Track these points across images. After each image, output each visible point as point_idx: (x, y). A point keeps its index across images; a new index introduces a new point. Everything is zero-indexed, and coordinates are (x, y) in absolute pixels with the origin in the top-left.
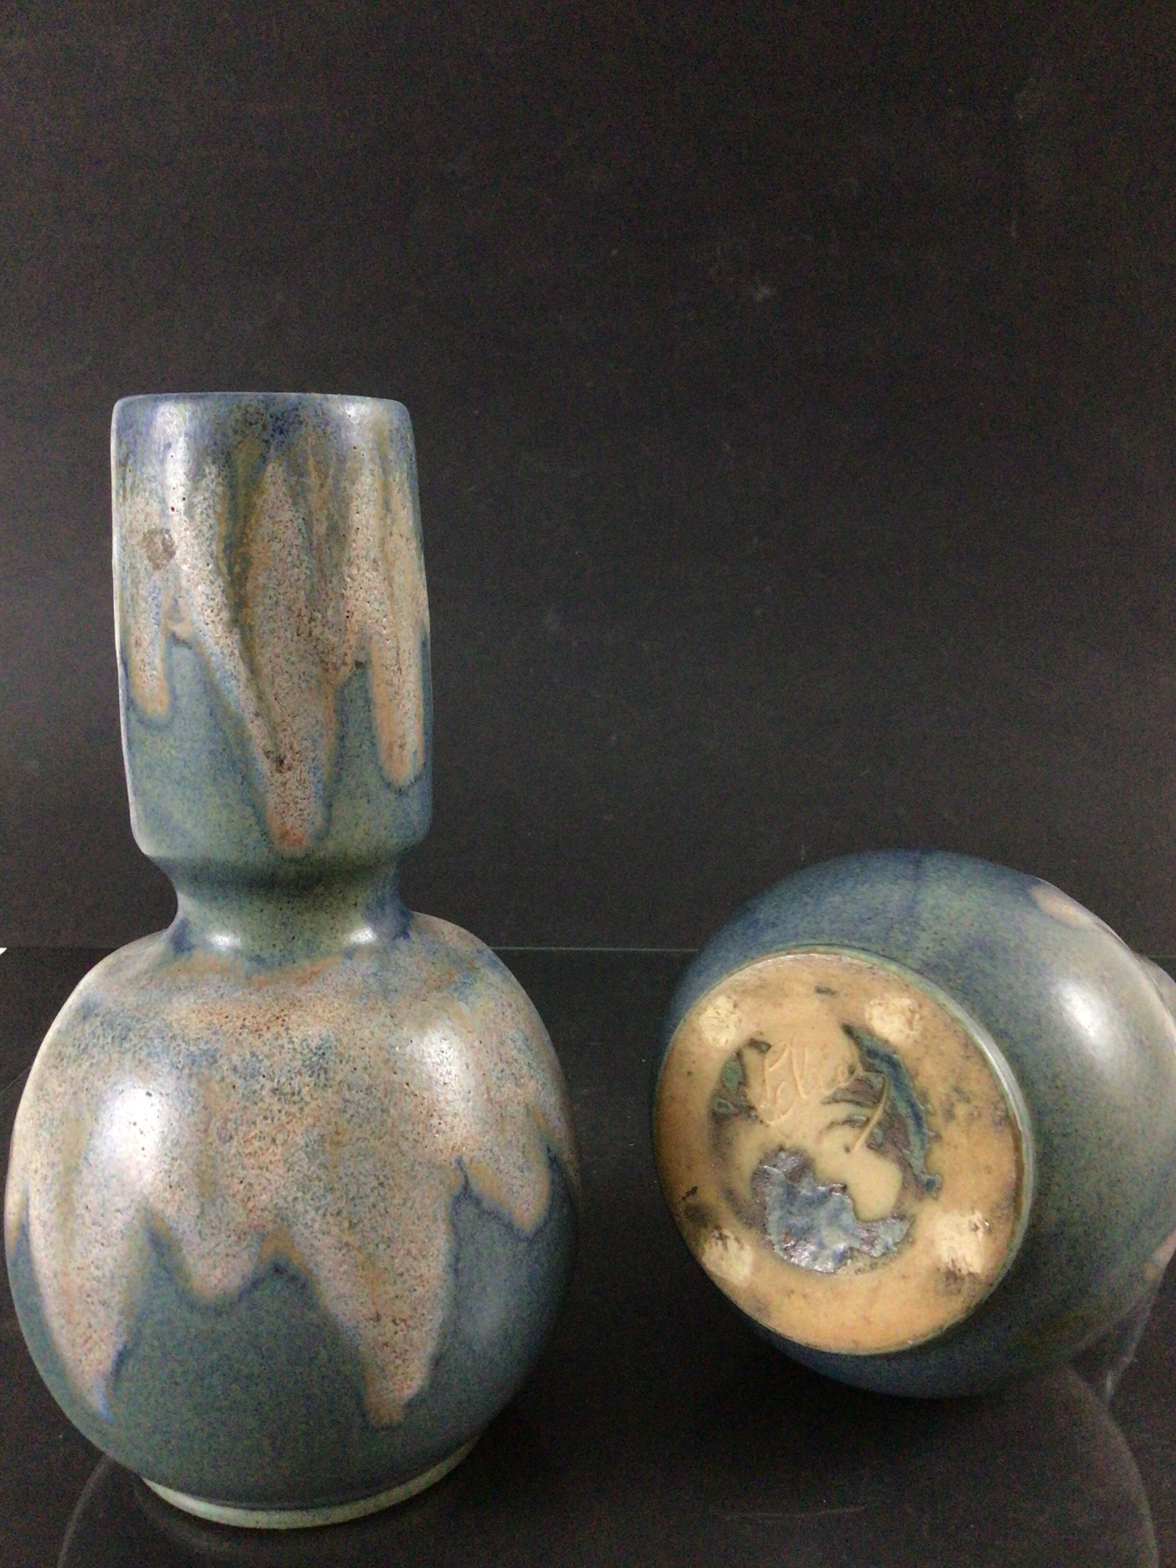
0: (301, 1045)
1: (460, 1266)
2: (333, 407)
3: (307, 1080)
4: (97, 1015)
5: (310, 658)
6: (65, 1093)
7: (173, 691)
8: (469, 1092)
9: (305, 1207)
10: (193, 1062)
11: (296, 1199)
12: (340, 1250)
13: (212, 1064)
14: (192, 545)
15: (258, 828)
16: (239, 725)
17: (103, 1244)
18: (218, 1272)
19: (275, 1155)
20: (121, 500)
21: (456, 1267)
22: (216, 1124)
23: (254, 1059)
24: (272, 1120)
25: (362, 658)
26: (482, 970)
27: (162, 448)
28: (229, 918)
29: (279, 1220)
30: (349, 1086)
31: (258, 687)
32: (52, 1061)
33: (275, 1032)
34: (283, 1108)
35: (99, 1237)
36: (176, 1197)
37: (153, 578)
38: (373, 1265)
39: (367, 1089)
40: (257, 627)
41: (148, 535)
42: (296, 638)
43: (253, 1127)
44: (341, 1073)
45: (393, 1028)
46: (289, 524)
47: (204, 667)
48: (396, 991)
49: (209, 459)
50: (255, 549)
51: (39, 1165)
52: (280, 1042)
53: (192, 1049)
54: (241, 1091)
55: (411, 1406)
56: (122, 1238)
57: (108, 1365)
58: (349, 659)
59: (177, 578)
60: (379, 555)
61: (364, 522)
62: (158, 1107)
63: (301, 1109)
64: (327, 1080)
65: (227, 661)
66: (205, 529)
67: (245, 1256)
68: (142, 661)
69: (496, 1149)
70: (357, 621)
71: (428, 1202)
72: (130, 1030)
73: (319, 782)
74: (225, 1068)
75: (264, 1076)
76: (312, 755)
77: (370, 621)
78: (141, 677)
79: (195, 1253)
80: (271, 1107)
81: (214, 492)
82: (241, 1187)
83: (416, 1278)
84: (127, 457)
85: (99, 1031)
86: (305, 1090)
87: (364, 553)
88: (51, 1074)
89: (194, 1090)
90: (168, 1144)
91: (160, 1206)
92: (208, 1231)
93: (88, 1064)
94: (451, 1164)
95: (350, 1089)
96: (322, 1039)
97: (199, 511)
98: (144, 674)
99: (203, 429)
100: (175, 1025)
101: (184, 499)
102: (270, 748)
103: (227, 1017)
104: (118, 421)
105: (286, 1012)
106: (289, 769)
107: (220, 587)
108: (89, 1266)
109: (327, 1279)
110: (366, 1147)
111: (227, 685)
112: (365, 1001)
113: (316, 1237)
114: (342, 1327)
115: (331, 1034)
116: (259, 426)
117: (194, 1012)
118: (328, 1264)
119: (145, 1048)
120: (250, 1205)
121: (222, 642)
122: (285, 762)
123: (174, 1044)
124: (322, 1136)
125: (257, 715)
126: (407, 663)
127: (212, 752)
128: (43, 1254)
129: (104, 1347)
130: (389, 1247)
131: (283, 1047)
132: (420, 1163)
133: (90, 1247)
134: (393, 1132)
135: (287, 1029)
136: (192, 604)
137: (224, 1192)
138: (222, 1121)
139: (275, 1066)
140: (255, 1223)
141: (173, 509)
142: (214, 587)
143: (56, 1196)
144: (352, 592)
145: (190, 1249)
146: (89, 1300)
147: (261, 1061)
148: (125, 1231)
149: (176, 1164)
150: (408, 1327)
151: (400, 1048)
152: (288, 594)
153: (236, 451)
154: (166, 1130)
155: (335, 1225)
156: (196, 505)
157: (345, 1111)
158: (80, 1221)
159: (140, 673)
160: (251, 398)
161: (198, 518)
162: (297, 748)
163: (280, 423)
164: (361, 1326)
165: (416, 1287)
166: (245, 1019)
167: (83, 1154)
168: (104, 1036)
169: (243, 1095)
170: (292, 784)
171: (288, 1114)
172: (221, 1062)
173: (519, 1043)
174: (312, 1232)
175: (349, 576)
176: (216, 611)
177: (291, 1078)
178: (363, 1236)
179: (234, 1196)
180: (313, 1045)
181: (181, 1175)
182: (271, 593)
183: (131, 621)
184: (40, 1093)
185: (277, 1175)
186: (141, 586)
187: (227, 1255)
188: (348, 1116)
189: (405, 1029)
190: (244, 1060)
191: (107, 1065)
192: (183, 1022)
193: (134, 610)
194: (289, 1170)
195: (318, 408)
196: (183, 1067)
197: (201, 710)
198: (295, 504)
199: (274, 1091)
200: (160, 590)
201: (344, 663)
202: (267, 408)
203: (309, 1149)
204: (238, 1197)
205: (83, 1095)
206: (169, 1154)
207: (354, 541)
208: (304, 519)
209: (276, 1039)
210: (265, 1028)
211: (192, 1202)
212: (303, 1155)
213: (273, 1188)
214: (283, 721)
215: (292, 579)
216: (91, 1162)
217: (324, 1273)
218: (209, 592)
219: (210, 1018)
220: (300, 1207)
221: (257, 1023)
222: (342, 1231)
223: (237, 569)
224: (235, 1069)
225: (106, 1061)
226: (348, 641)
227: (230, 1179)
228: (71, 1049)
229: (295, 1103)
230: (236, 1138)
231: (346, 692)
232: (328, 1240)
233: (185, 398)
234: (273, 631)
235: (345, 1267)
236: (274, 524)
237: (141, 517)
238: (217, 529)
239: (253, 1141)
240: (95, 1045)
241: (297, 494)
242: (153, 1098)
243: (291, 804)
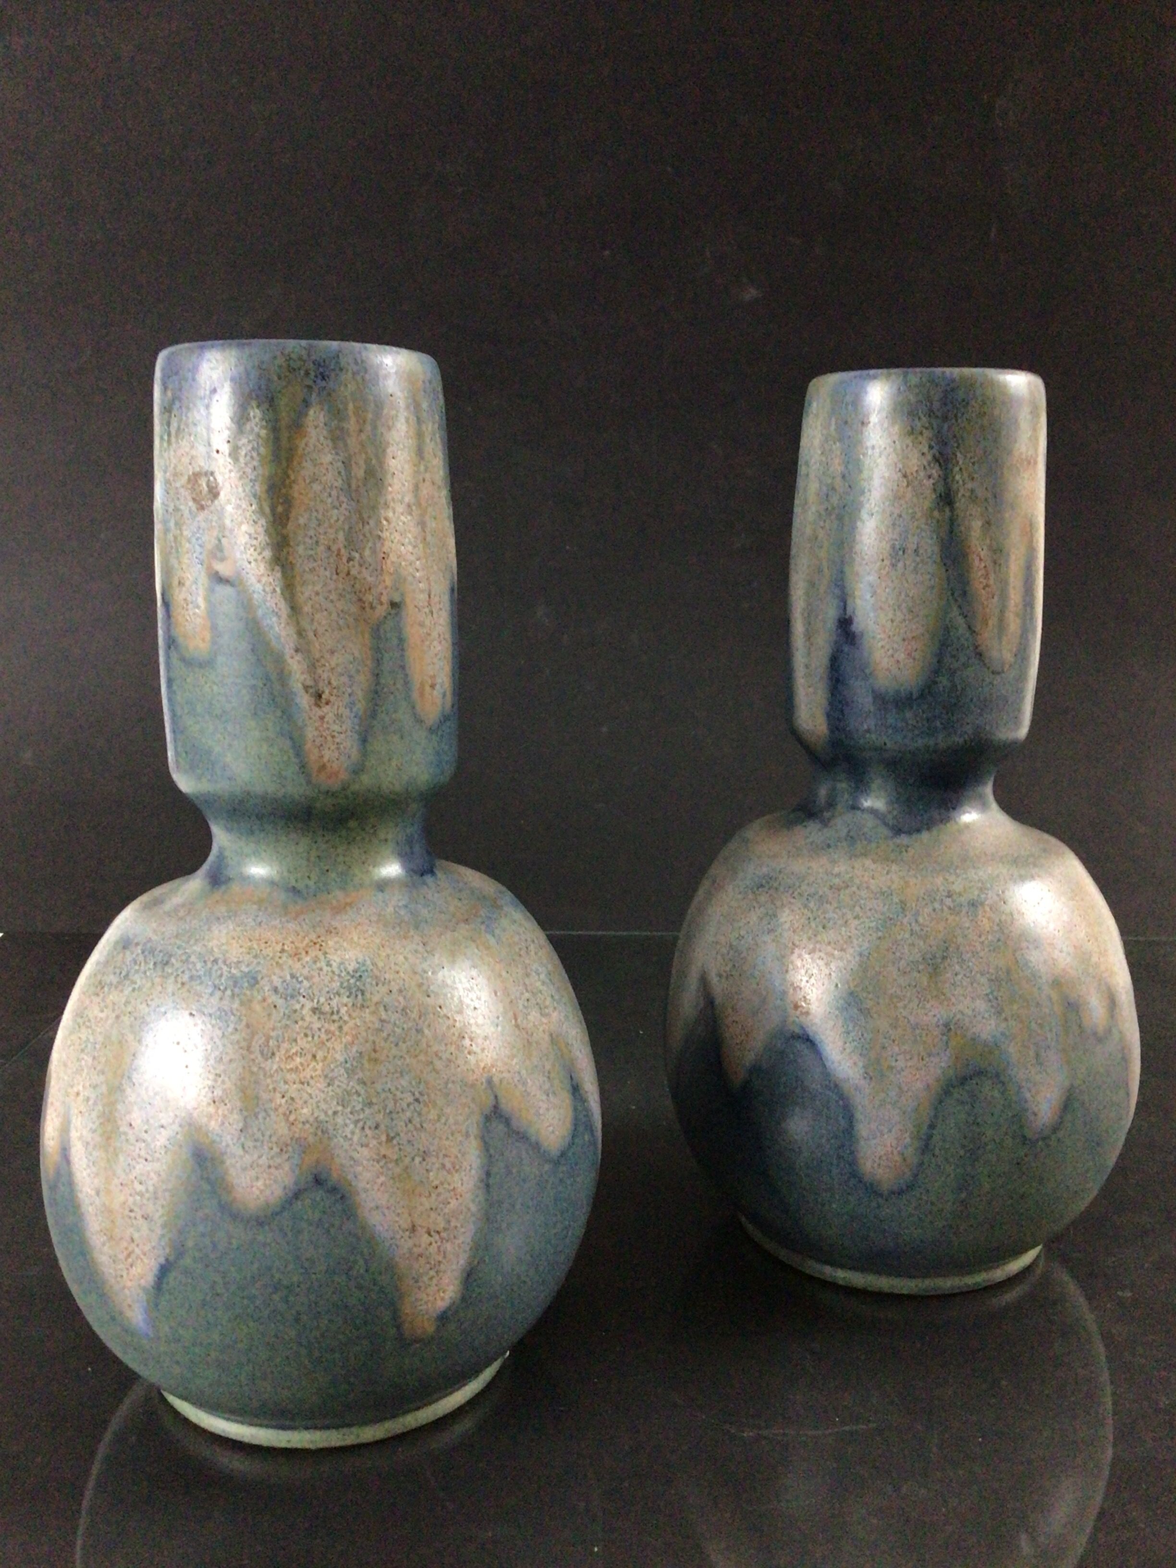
0: (339, 967)
1: (491, 1181)
2: (372, 356)
3: (345, 1000)
4: (137, 944)
5: (348, 596)
6: (107, 1017)
7: (214, 628)
8: (498, 1018)
9: (344, 1120)
10: (235, 984)
11: (335, 1113)
12: (378, 1162)
13: (254, 985)
14: (237, 487)
15: (297, 761)
16: (279, 660)
17: (146, 1160)
18: (260, 1184)
19: (316, 1070)
20: (165, 445)
21: (487, 1181)
22: (259, 1040)
23: (294, 980)
24: (313, 1037)
25: (397, 599)
26: (505, 908)
27: (208, 393)
28: (265, 851)
29: (320, 1133)
30: (385, 1006)
31: (298, 623)
32: (93, 989)
33: (313, 955)
34: (323, 1026)
35: (143, 1153)
36: (220, 1112)
37: (197, 519)
38: (409, 1177)
39: (403, 1010)
40: (298, 565)
41: (192, 478)
42: (335, 577)
43: (294, 1044)
44: (377, 994)
45: (426, 955)
46: (330, 467)
47: (246, 604)
48: (426, 922)
49: (254, 403)
50: (296, 491)
51: (81, 1088)
52: (318, 965)
53: (234, 971)
54: (282, 1010)
55: (443, 1318)
56: (166, 1153)
57: (149, 1279)
58: (384, 599)
59: (221, 517)
60: (413, 500)
61: (399, 467)
62: (201, 1026)
63: (340, 1028)
64: (364, 1000)
65: (269, 599)
66: (248, 470)
67: (287, 1166)
68: (185, 600)
69: (524, 1072)
70: (393, 562)
71: (461, 1118)
72: (171, 956)
73: (355, 717)
74: (266, 989)
75: (304, 997)
76: (349, 691)
77: (403, 563)
78: (184, 616)
79: (238, 1165)
80: (311, 1025)
81: (258, 435)
82: (283, 1101)
83: (449, 1191)
84: (172, 402)
85: (141, 958)
86: (343, 1010)
87: (400, 497)
88: (91, 1002)
89: (237, 1010)
90: (212, 1062)
91: (204, 1120)
92: (250, 1144)
93: (130, 989)
94: (482, 1084)
95: (386, 1010)
96: (358, 963)
97: (243, 453)
98: (186, 613)
99: (248, 373)
100: (216, 950)
101: (229, 442)
102: (309, 682)
103: (266, 943)
104: (163, 370)
105: (323, 938)
106: (327, 703)
107: (263, 526)
108: (132, 1182)
109: (366, 1191)
110: (403, 1065)
111: (268, 621)
112: (398, 929)
113: (355, 1150)
114: (380, 1236)
115: (367, 959)
116: (302, 372)
117: (234, 938)
118: (367, 1175)
119: (187, 972)
120: (292, 1118)
121: (264, 579)
122: (323, 696)
123: (216, 967)
124: (361, 1053)
125: (297, 650)
126: (438, 606)
127: (254, 687)
128: (85, 1174)
129: (146, 1261)
130: (424, 1160)
131: (321, 969)
132: (453, 1082)
133: (133, 1163)
134: (427, 1052)
135: (325, 953)
136: (236, 543)
137: (267, 1106)
138: (264, 1038)
139: (314, 987)
140: (297, 1135)
141: (218, 452)
142: (257, 527)
143: (98, 1117)
144: (388, 534)
145: (233, 1161)
146: (132, 1215)
147: (301, 982)
148: (169, 1146)
149: (220, 1080)
150: (442, 1239)
151: (433, 973)
152: (328, 535)
153: (279, 395)
154: (209, 1047)
155: (374, 1137)
156: (240, 448)
157: (381, 1030)
158: (123, 1137)
159: (183, 612)
160: (293, 346)
161: (242, 460)
162: (334, 683)
163: (321, 370)
164: (398, 1237)
165: (450, 1200)
166: (283, 944)
167: (127, 1074)
168: (146, 962)
169: (284, 1014)
170: (330, 717)
171: (327, 1032)
172: (262, 983)
173: (542, 976)
174: (351, 1145)
175: (386, 519)
177: (330, 999)
178: (400, 1150)
179: (276, 1109)
180: (350, 969)
181: (224, 1090)
182: (312, 533)
183: (174, 561)
184: (80, 1021)
185: (317, 1089)
186: (184, 527)
187: (269, 1167)
188: (385, 1035)
189: (437, 956)
190: (285, 981)
191: (150, 989)
192: (224, 947)
193: (177, 552)
194: (329, 1085)
195: (358, 356)
196: (226, 989)
197: (244, 646)
198: (335, 448)
199: (314, 1010)
200: (204, 530)
201: (381, 604)
202: (309, 355)
203: (348, 1065)
204: (281, 1110)
205: (126, 1019)
206: (212, 1071)
207: (390, 485)
208: (343, 462)
209: (315, 962)
210: (304, 953)
211: (236, 1116)
212: (342, 1071)
213: (314, 1101)
214: (322, 657)
215: (332, 521)
216: (134, 1080)
217: (361, 1185)
218: (252, 531)
219: (249, 944)
220: (340, 1120)
221: (296, 948)
222: (380, 1144)
223: (280, 509)
224: (276, 990)
225: (149, 984)
226: (384, 581)
227: (272, 1093)
228: (112, 977)
229: (334, 1021)
230: (277, 1054)
231: (382, 631)
232: (365, 1152)
233: (230, 345)
234: (313, 570)
235: (382, 1179)
236: (315, 466)
237: (186, 460)
238: (260, 471)
239: (294, 1057)
240: (137, 971)
241: (337, 437)
242: (196, 1018)
243: (329, 738)
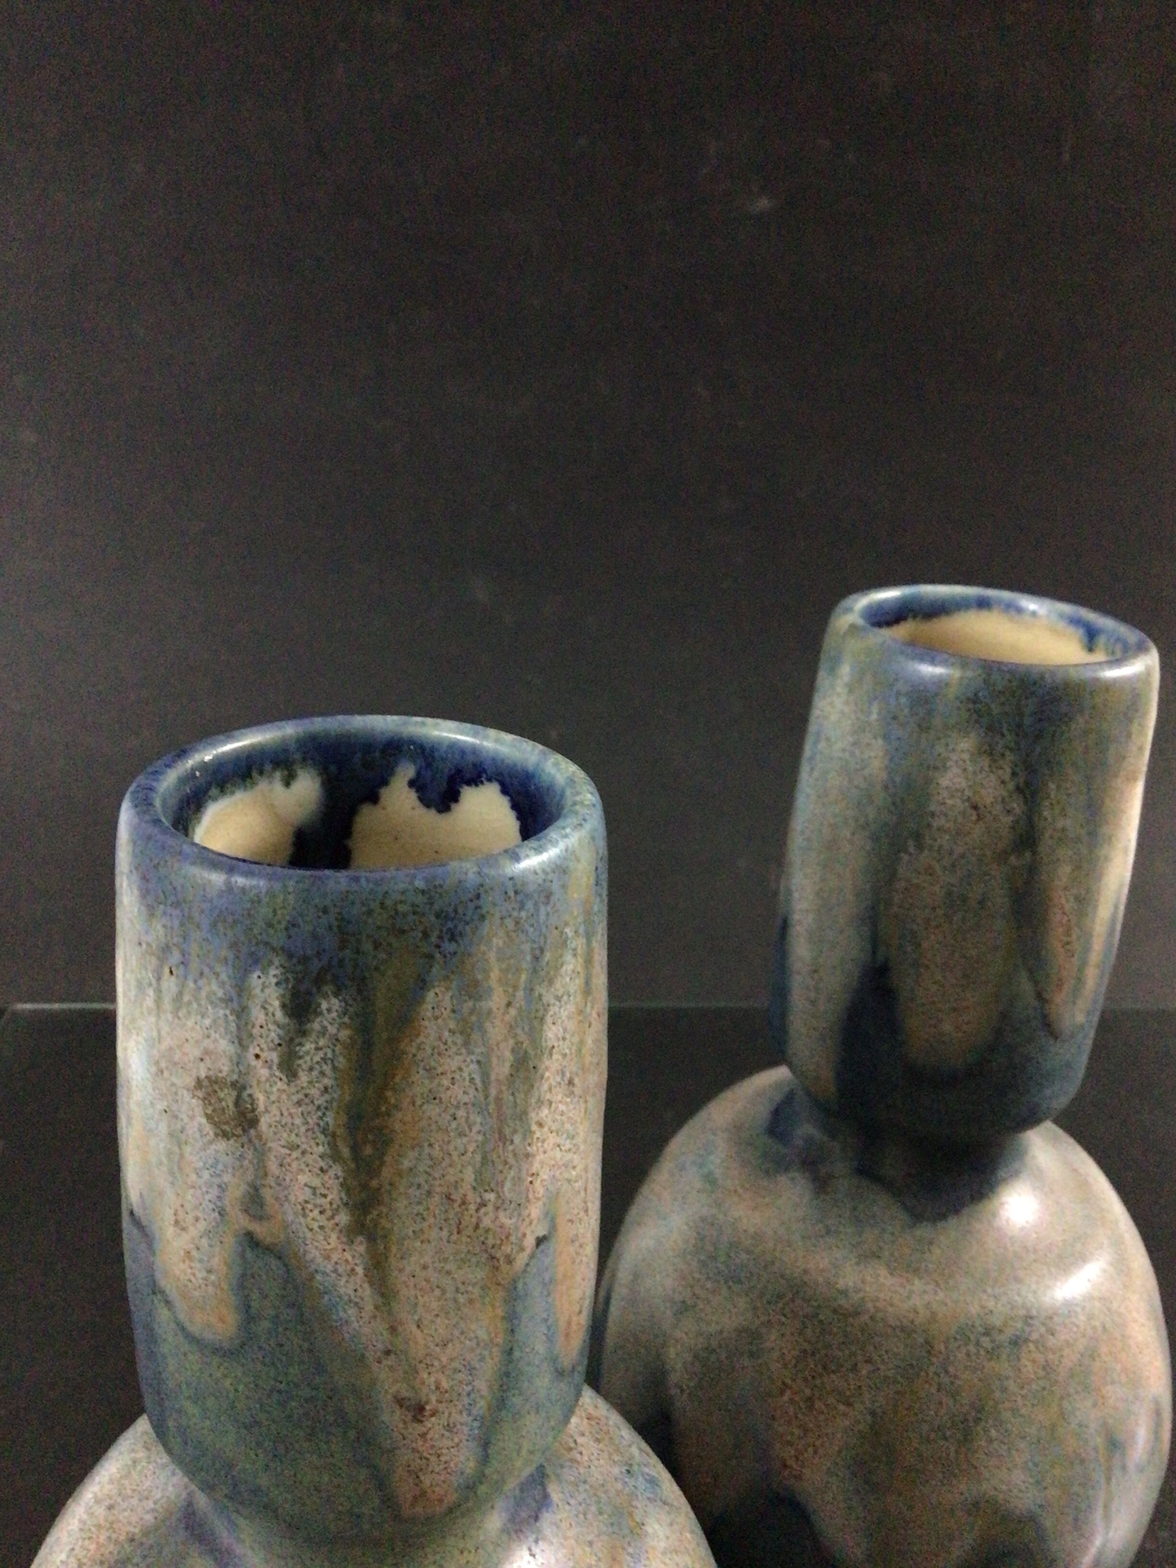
7: (246, 1308)
14: (291, 1114)
25: (545, 1231)
40: (395, 1230)
46: (457, 1076)
47: (300, 1288)
49: (329, 989)
50: (400, 1119)
58: (528, 1239)
59: (260, 1157)
66: (314, 1092)
70: (544, 1184)
73: (474, 1420)
76: (468, 1389)
81: (335, 1039)
84: (166, 948)
97: (305, 1066)
101: (278, 1044)
102: (404, 1395)
106: (433, 1415)
107: (337, 1177)
111: (342, 1314)
116: (418, 933)
121: (336, 1254)
122: (428, 1407)
136: (287, 1199)
141: (258, 1057)
142: (326, 1178)
144: (540, 1145)
152: (448, 1177)
153: (376, 975)
156: (300, 1058)
161: (303, 1076)
162: (445, 1385)
163: (450, 925)
175: (537, 1123)
176: (329, 1213)
198: (467, 1044)
201: (522, 1248)
207: (547, 1068)
218: (316, 1182)
223: (366, 1150)
226: (530, 1215)
231: (521, 1287)
236: (432, 1077)
237: (193, 1051)
238: (336, 1093)
241: (470, 1026)
243: (433, 1458)
